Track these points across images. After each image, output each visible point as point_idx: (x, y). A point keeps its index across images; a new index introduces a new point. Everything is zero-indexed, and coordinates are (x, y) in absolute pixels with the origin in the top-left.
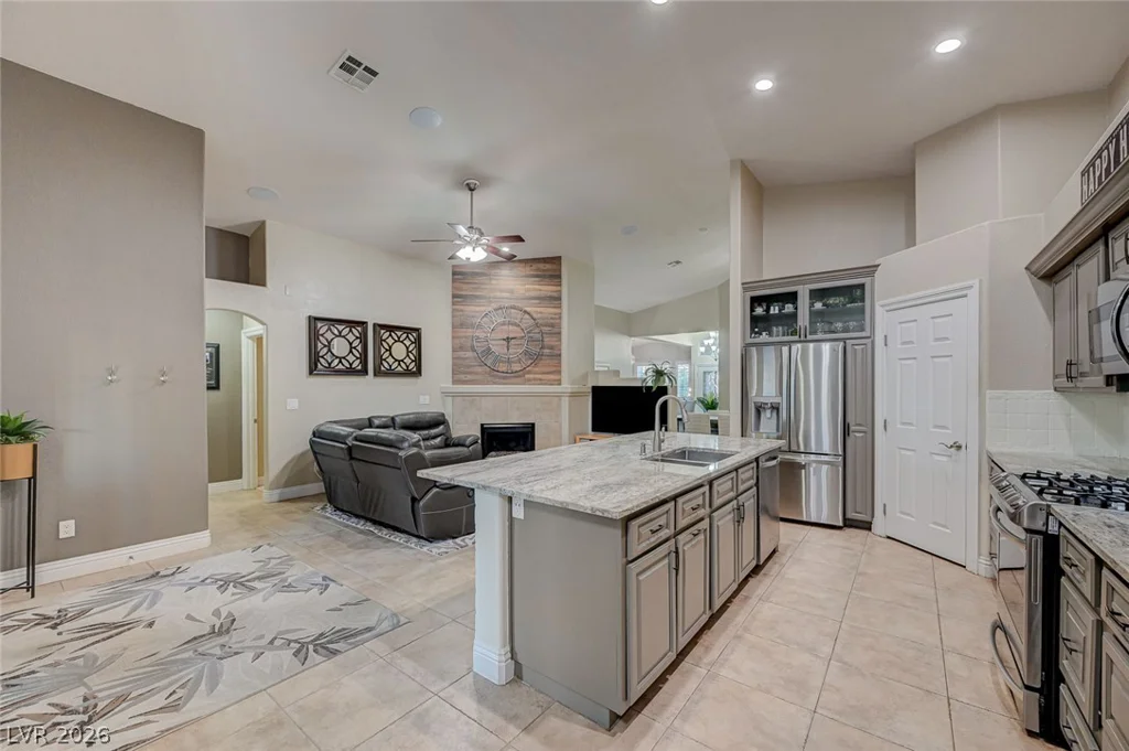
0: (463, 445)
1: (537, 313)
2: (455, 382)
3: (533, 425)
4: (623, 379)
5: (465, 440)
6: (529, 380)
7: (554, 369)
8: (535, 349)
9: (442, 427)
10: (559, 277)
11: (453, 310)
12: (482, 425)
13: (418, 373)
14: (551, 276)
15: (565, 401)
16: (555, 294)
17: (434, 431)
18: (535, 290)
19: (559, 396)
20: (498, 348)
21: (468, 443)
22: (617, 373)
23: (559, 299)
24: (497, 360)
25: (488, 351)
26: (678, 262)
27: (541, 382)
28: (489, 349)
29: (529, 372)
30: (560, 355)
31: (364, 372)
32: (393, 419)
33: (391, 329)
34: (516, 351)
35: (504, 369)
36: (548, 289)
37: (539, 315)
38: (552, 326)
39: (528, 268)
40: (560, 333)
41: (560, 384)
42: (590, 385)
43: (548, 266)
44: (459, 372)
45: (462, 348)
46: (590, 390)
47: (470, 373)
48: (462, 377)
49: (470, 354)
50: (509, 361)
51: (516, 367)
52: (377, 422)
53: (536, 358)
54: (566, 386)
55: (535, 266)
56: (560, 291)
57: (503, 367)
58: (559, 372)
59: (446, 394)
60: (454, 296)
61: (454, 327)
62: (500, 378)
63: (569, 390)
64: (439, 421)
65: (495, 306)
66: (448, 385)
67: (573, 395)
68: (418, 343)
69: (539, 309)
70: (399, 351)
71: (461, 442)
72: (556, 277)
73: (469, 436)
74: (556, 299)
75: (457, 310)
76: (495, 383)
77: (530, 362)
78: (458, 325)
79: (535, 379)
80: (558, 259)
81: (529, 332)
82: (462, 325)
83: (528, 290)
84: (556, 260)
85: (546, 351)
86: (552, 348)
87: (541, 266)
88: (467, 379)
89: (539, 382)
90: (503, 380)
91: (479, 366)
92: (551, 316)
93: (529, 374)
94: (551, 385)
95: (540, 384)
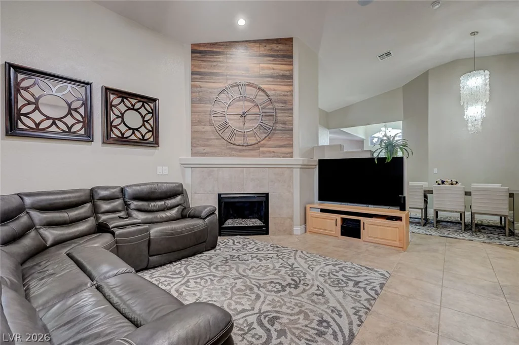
0: (198, 217)
1: (270, 90)
2: (194, 154)
3: (267, 194)
4: (346, 152)
5: (202, 212)
6: (263, 153)
7: (286, 143)
8: (269, 123)
9: (179, 197)
10: (291, 57)
11: (193, 86)
12: (219, 195)
13: (156, 143)
14: (284, 56)
15: (297, 173)
16: (288, 73)
17: (170, 202)
18: (269, 68)
19: (290, 168)
20: (235, 123)
21: (203, 214)
22: (341, 147)
23: (290, 77)
24: (233, 134)
25: (225, 126)
26: (388, 54)
27: (274, 154)
28: (226, 123)
29: (263, 146)
30: (292, 130)
31: (89, 137)
32: (122, 190)
33: (124, 95)
34: (251, 125)
35: (240, 143)
36: (280, 68)
37: (273, 92)
38: (285, 102)
39: (262, 49)
40: (292, 109)
41: (292, 157)
42: (317, 158)
43: (281, 47)
44: (198, 144)
45: (200, 122)
46: (317, 163)
47: (209, 146)
48: (201, 149)
49: (208, 128)
50: (244, 134)
51: (252, 141)
52: (103, 193)
53: (270, 132)
54: (298, 159)
55: (269, 46)
56: (292, 70)
57: (239, 140)
58: (291, 146)
59: (185, 165)
60: (193, 73)
61: (193, 102)
62: (236, 150)
63: (301, 163)
64: (176, 192)
65: (230, 82)
66: (187, 157)
67: (305, 167)
68: (154, 113)
69: (273, 87)
70: (133, 119)
71: (197, 213)
72: (288, 57)
73: (205, 207)
74: (288, 78)
75: (196, 86)
76: (231, 156)
77: (264, 135)
78: (197, 100)
79: (270, 152)
80: (290, 40)
81: (262, 108)
82: (201, 101)
83: (263, 69)
84: (289, 41)
85: (279, 126)
86: (284, 123)
87: (274, 46)
88: (205, 151)
89: (272, 154)
90: (240, 152)
91: (217, 139)
92: (283, 93)
93: (263, 147)
94: (283, 157)
95: (273, 157)
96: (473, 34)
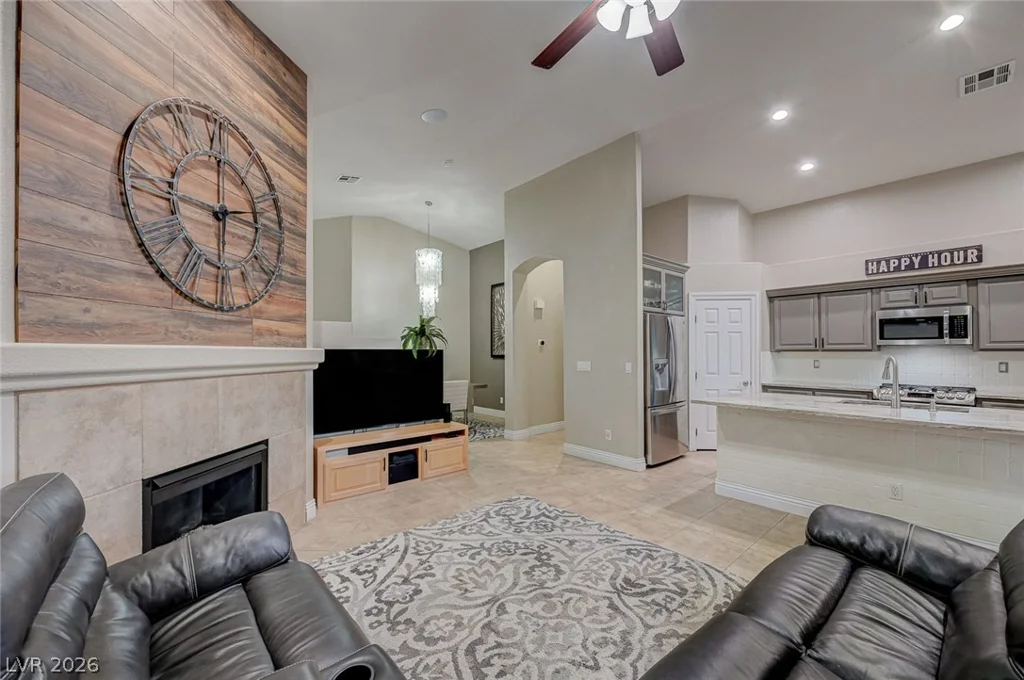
1: (275, 173)
2: (34, 328)
3: (267, 443)
6: (259, 333)
8: (269, 260)
10: (304, 116)
14: (293, 105)
16: (299, 150)
18: (271, 116)
19: (303, 371)
23: (303, 162)
27: (279, 338)
29: (259, 314)
30: (304, 283)
36: (289, 130)
38: (295, 216)
39: (258, 52)
40: (304, 236)
41: (306, 345)
43: (289, 80)
44: (58, 283)
45: (69, 189)
47: (108, 297)
49: (104, 223)
53: (271, 281)
55: (270, 58)
56: (305, 148)
58: (303, 319)
61: (29, 80)
62: (201, 321)
65: (188, 94)
69: (279, 169)
72: (299, 112)
74: (299, 161)
77: (260, 287)
78: (52, 85)
79: (271, 332)
80: (303, 77)
83: (261, 108)
85: (287, 269)
86: (294, 264)
87: (280, 68)
88: (88, 318)
89: (275, 339)
90: (209, 329)
91: (139, 274)
92: (294, 193)
93: (259, 318)
94: (293, 346)
95: (277, 345)
96: (429, 203)
